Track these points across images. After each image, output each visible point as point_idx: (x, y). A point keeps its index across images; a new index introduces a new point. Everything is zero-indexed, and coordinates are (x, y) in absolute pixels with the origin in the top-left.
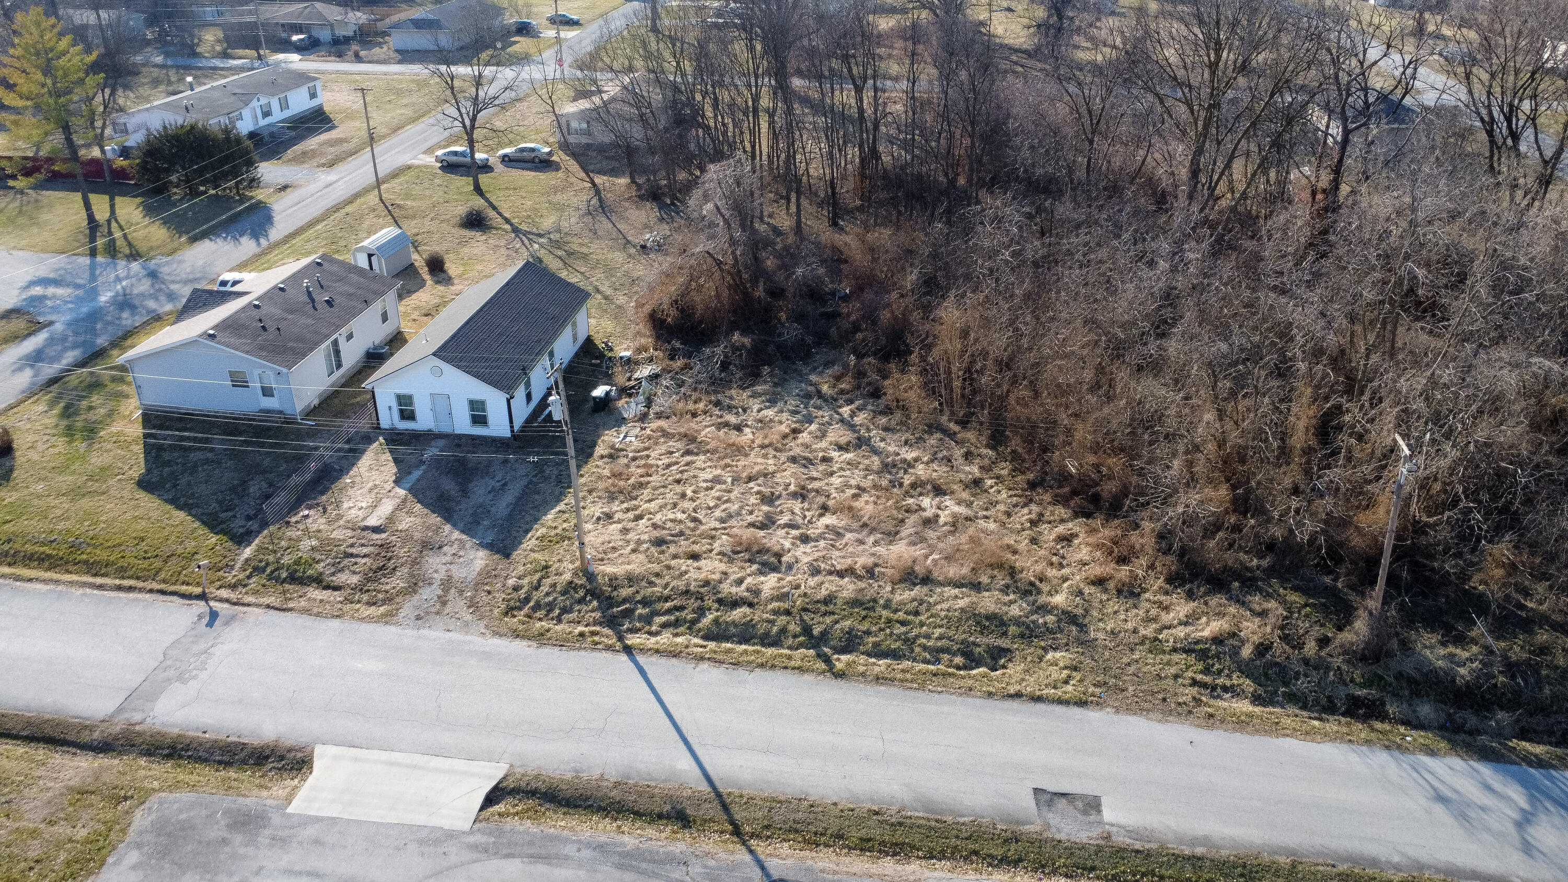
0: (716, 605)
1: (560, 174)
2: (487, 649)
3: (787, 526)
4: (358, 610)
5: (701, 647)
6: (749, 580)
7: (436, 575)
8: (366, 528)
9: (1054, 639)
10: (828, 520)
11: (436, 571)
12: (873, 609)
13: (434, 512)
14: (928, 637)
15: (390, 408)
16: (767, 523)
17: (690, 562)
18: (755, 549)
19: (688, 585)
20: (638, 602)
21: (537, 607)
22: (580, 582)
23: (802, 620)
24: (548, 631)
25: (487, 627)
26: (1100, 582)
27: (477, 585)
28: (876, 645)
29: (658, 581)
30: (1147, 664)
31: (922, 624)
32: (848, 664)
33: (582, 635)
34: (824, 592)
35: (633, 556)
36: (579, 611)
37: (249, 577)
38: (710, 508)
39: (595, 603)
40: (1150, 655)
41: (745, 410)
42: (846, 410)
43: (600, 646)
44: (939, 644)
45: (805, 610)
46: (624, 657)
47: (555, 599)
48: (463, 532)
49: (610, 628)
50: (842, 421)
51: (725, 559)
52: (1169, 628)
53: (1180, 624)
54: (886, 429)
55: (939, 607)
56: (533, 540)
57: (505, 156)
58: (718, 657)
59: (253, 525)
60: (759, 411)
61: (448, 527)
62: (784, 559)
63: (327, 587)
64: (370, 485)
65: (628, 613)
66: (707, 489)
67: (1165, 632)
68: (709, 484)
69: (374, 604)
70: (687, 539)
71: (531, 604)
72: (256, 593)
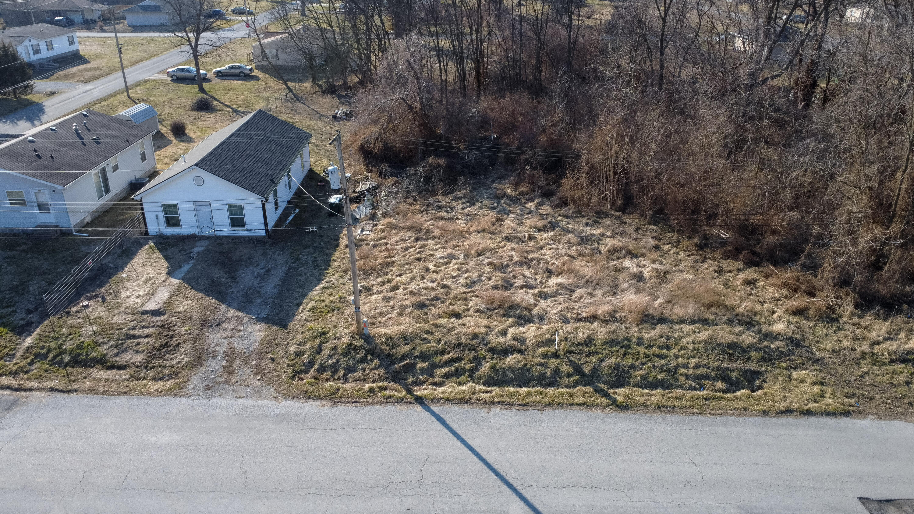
0: (489, 355)
1: (260, 82)
2: (282, 412)
3: (522, 287)
4: (145, 385)
5: (487, 392)
6: (511, 331)
7: (218, 349)
8: (146, 312)
9: (789, 360)
10: (554, 280)
11: (218, 345)
12: (628, 346)
13: (208, 295)
14: (686, 366)
15: (157, 216)
16: (507, 285)
17: (453, 320)
18: (506, 306)
19: (459, 339)
20: (417, 357)
21: (322, 369)
22: (358, 344)
23: (571, 361)
24: (338, 389)
25: (277, 391)
26: (799, 312)
27: (260, 355)
28: (643, 377)
29: (430, 338)
30: (877, 375)
31: (677, 357)
32: (627, 396)
33: (371, 390)
34: (581, 336)
35: (402, 319)
36: (363, 370)
37: (31, 364)
38: (453, 277)
39: (377, 361)
40: (875, 367)
41: (452, 209)
42: (531, 205)
43: (392, 400)
44: (699, 372)
45: (570, 352)
46: (418, 408)
47: (338, 361)
48: (238, 310)
49: (395, 382)
50: (530, 212)
51: (483, 315)
52: (879, 343)
53: (885, 339)
54: (567, 217)
55: (684, 340)
56: (306, 312)
57: (218, 72)
58: (507, 400)
59: (34, 317)
60: (464, 209)
61: (223, 307)
62: (535, 311)
63: (112, 367)
64: (145, 277)
65: (410, 368)
66: (445, 263)
67: (876, 347)
68: (446, 260)
69: (161, 379)
70: (443, 302)
71: (316, 366)
72: (38, 378)
